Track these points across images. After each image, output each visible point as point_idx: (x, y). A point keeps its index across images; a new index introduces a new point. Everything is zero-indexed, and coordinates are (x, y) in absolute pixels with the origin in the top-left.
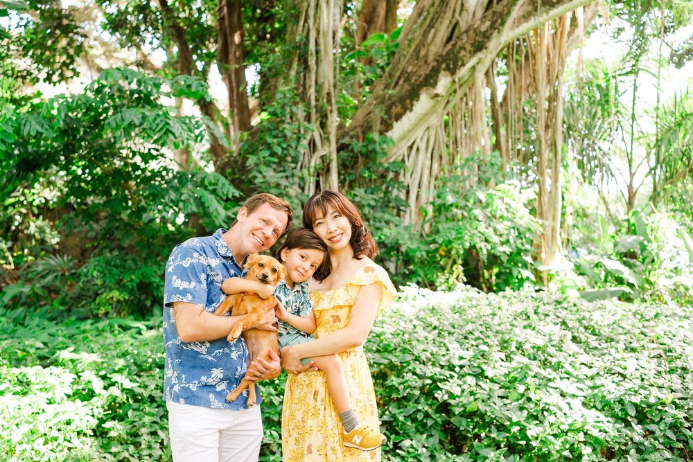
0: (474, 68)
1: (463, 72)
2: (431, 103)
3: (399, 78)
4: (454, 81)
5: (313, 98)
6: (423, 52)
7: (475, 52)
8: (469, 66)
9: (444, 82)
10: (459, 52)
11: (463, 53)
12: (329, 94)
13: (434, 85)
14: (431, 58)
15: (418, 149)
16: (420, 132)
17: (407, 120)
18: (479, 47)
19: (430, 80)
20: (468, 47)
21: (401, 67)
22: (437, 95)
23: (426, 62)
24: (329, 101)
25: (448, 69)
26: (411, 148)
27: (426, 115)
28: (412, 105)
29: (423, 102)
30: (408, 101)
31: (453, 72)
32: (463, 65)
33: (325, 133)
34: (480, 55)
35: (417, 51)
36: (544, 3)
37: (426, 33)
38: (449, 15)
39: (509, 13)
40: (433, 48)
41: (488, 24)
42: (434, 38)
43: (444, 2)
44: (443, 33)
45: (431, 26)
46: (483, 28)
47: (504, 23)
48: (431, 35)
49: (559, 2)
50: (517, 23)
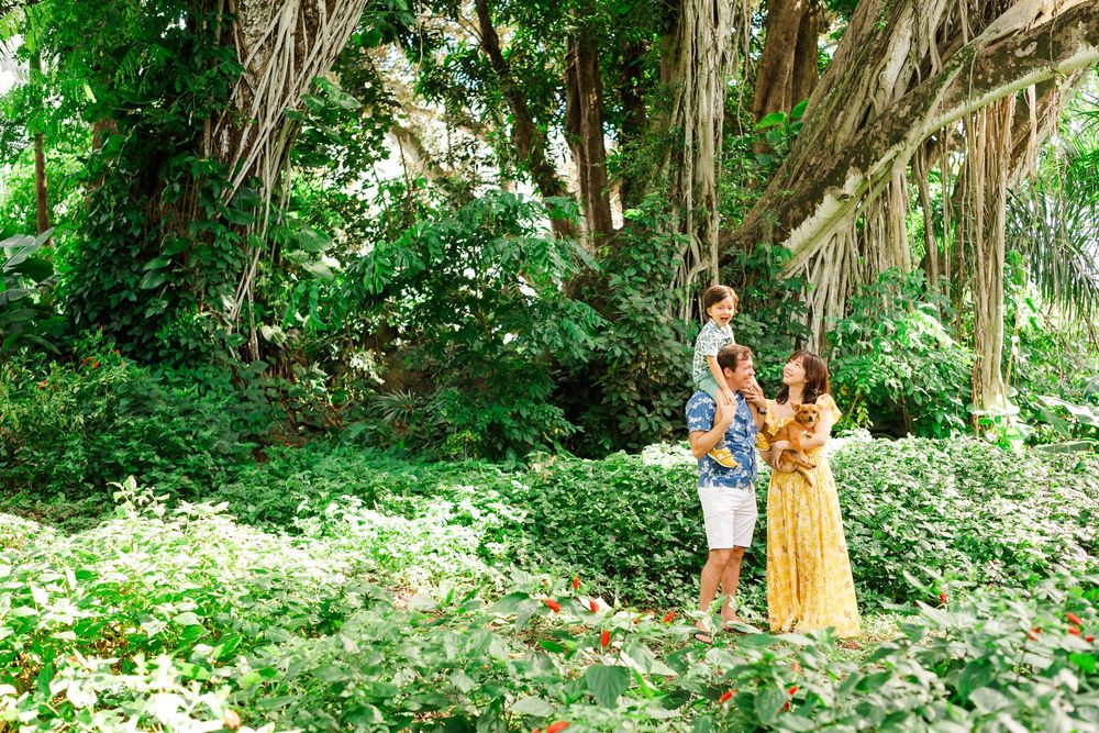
0: (890, 163)
1: (877, 168)
2: (838, 205)
3: (800, 172)
4: (866, 179)
5: (690, 201)
6: (829, 141)
7: (892, 144)
8: (884, 160)
9: (853, 182)
10: (871, 143)
11: (876, 144)
12: (709, 197)
13: (841, 184)
14: (838, 149)
15: (823, 261)
16: (825, 241)
17: (807, 227)
18: (897, 137)
19: (836, 178)
20: (883, 137)
21: (801, 158)
22: (844, 196)
23: (833, 153)
24: (709, 205)
25: (857, 164)
26: (814, 259)
27: (832, 221)
28: (814, 209)
29: (828, 206)
30: (809, 203)
31: (864, 169)
32: (877, 160)
33: (704, 244)
34: (898, 147)
35: (822, 138)
36: (977, 84)
37: (833, 116)
38: (861, 94)
39: (933, 96)
40: (842, 136)
41: (908, 108)
42: (843, 122)
43: (856, 78)
44: (854, 113)
45: (839, 108)
46: (902, 114)
47: (926, 109)
48: (839, 119)
49: (996, 82)
50: (944, 108)
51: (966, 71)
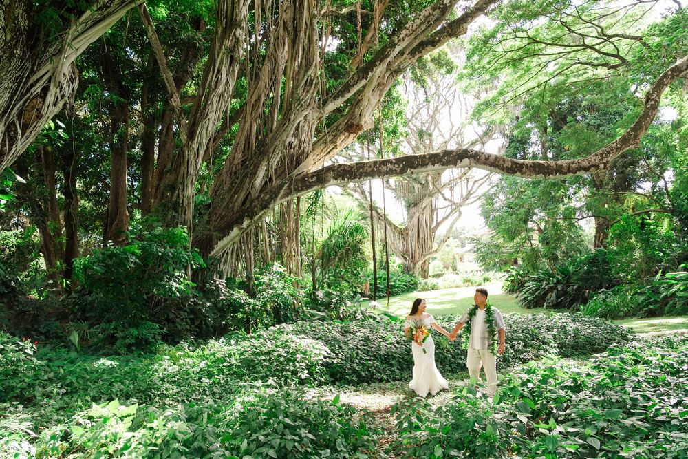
0: (260, 217)
1: (256, 218)
2: (239, 232)
3: (218, 218)
4: (251, 222)
6: (231, 206)
7: (262, 209)
8: (259, 215)
9: (246, 223)
10: (254, 208)
11: (256, 209)
13: (242, 223)
14: (235, 210)
15: (228, 253)
16: (229, 246)
17: (225, 240)
18: (264, 207)
19: (239, 221)
20: (259, 206)
22: (243, 228)
23: (232, 210)
25: (248, 216)
26: (224, 253)
27: (234, 237)
28: (229, 233)
29: (235, 231)
30: (226, 231)
31: (251, 218)
32: (256, 215)
34: (265, 211)
35: (227, 205)
36: (295, 189)
37: (232, 197)
38: (245, 188)
39: (279, 193)
40: (237, 204)
41: (268, 196)
42: (237, 198)
43: (242, 183)
44: (242, 197)
45: (235, 193)
46: (266, 198)
47: (276, 197)
48: (235, 198)
49: (302, 190)
50: (283, 197)
51: (291, 184)
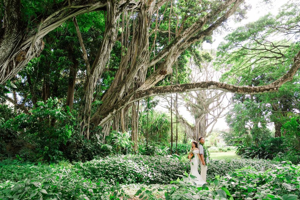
0: (121, 109)
1: (119, 109)
2: (111, 115)
3: (104, 109)
4: (117, 111)
5: (85, 113)
6: (109, 104)
7: (122, 106)
8: (120, 108)
9: (114, 111)
10: (118, 105)
12: (89, 112)
13: (113, 112)
15: (107, 125)
16: (107, 122)
17: (105, 119)
18: (123, 105)
19: (112, 110)
20: (120, 104)
21: (104, 107)
22: (113, 114)
23: (110, 106)
24: (89, 114)
25: (116, 108)
26: (105, 125)
27: (109, 118)
28: (107, 116)
29: (110, 115)
31: (117, 109)
33: (87, 121)
34: (123, 106)
35: (108, 104)
36: (136, 97)
37: (110, 101)
38: (116, 97)
39: (129, 99)
40: (112, 104)
41: (125, 100)
42: (112, 102)
43: (115, 95)
44: (114, 101)
45: (111, 99)
46: (124, 101)
47: (128, 100)
48: (111, 101)
49: (139, 97)
50: (131, 101)
51: (135, 95)
